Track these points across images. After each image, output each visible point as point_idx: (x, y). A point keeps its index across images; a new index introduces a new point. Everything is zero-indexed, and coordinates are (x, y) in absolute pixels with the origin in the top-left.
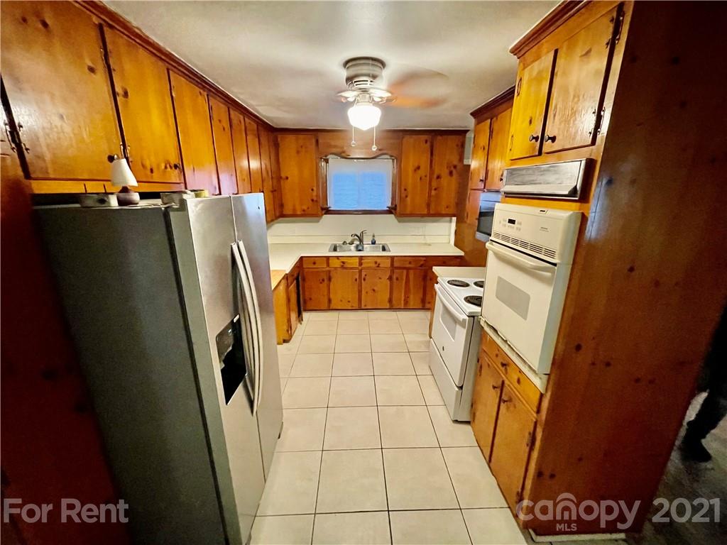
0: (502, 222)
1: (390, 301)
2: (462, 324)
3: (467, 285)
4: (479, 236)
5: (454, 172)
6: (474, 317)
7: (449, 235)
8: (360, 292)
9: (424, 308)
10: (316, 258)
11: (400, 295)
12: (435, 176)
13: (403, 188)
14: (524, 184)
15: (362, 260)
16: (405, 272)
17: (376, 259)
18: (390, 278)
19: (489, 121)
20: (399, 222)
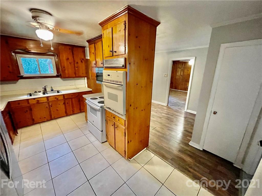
0: (106, 76)
1: (66, 112)
2: (99, 110)
3: (97, 99)
4: (97, 82)
5: (83, 61)
6: (102, 107)
7: (85, 84)
8: (50, 112)
9: (81, 112)
10: (19, 101)
11: (70, 109)
12: (76, 63)
13: (63, 67)
14: (110, 64)
15: (48, 98)
16: (70, 99)
17: (55, 97)
18: (64, 103)
19: (94, 44)
20: (64, 80)
